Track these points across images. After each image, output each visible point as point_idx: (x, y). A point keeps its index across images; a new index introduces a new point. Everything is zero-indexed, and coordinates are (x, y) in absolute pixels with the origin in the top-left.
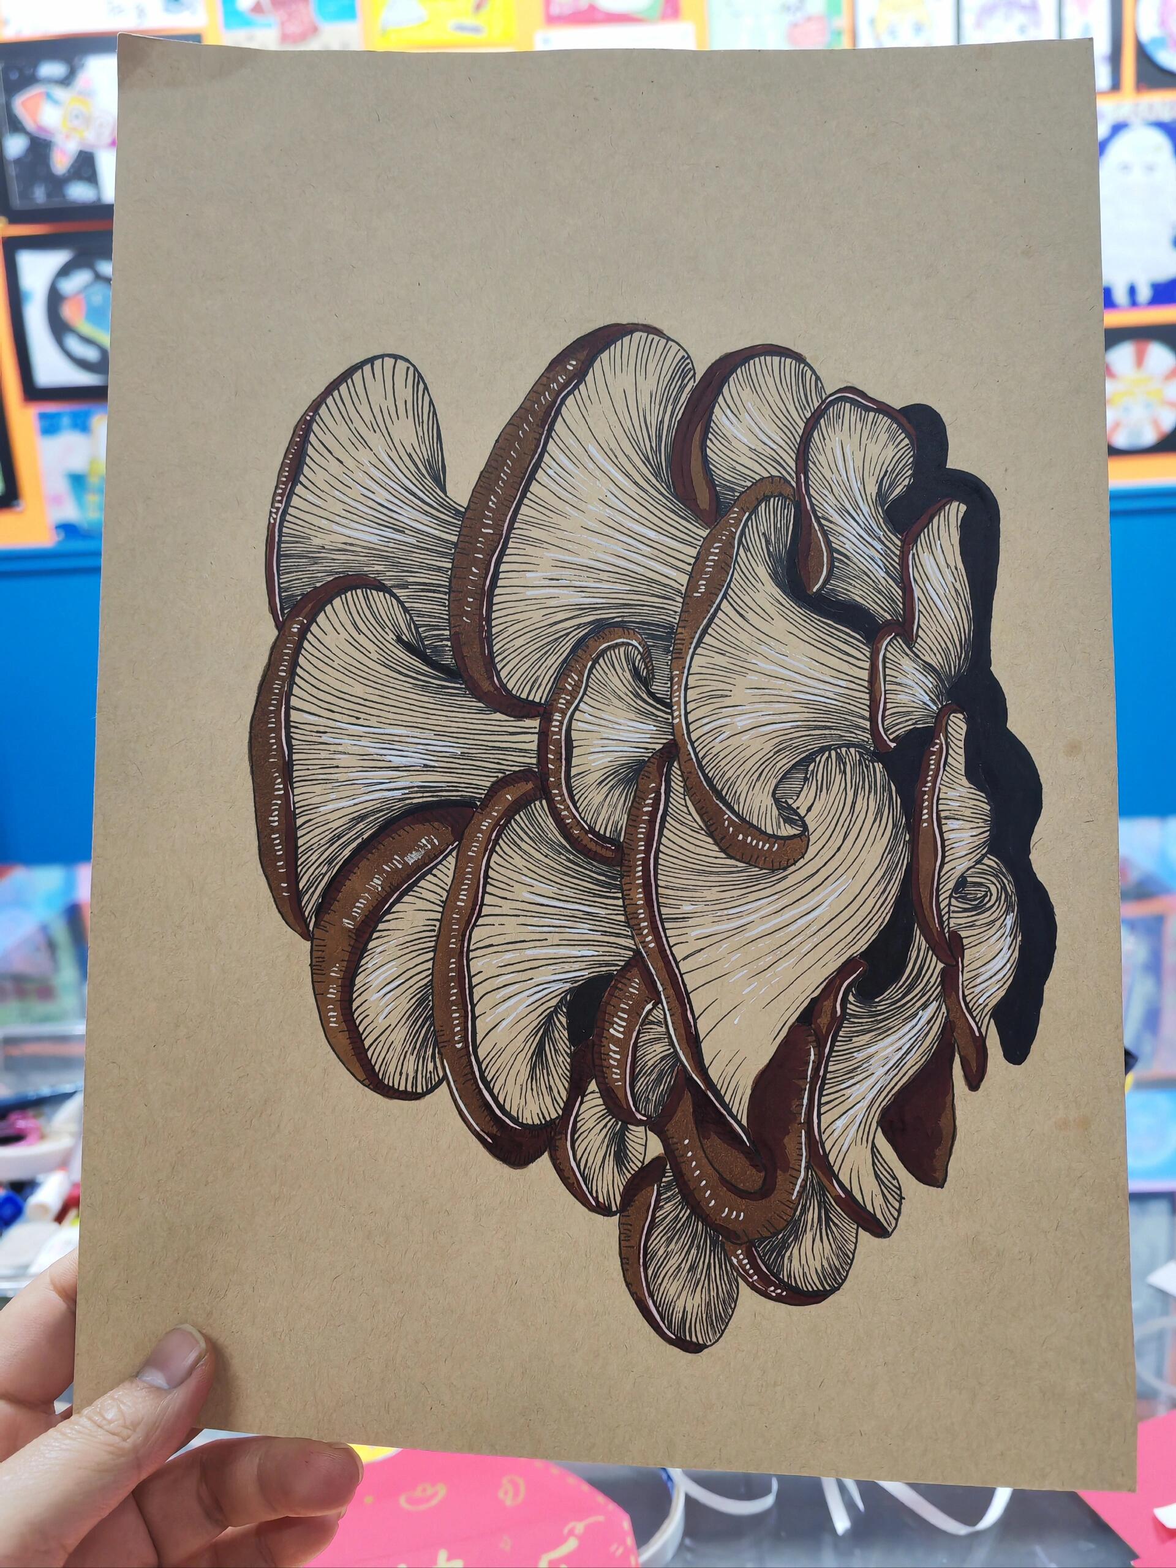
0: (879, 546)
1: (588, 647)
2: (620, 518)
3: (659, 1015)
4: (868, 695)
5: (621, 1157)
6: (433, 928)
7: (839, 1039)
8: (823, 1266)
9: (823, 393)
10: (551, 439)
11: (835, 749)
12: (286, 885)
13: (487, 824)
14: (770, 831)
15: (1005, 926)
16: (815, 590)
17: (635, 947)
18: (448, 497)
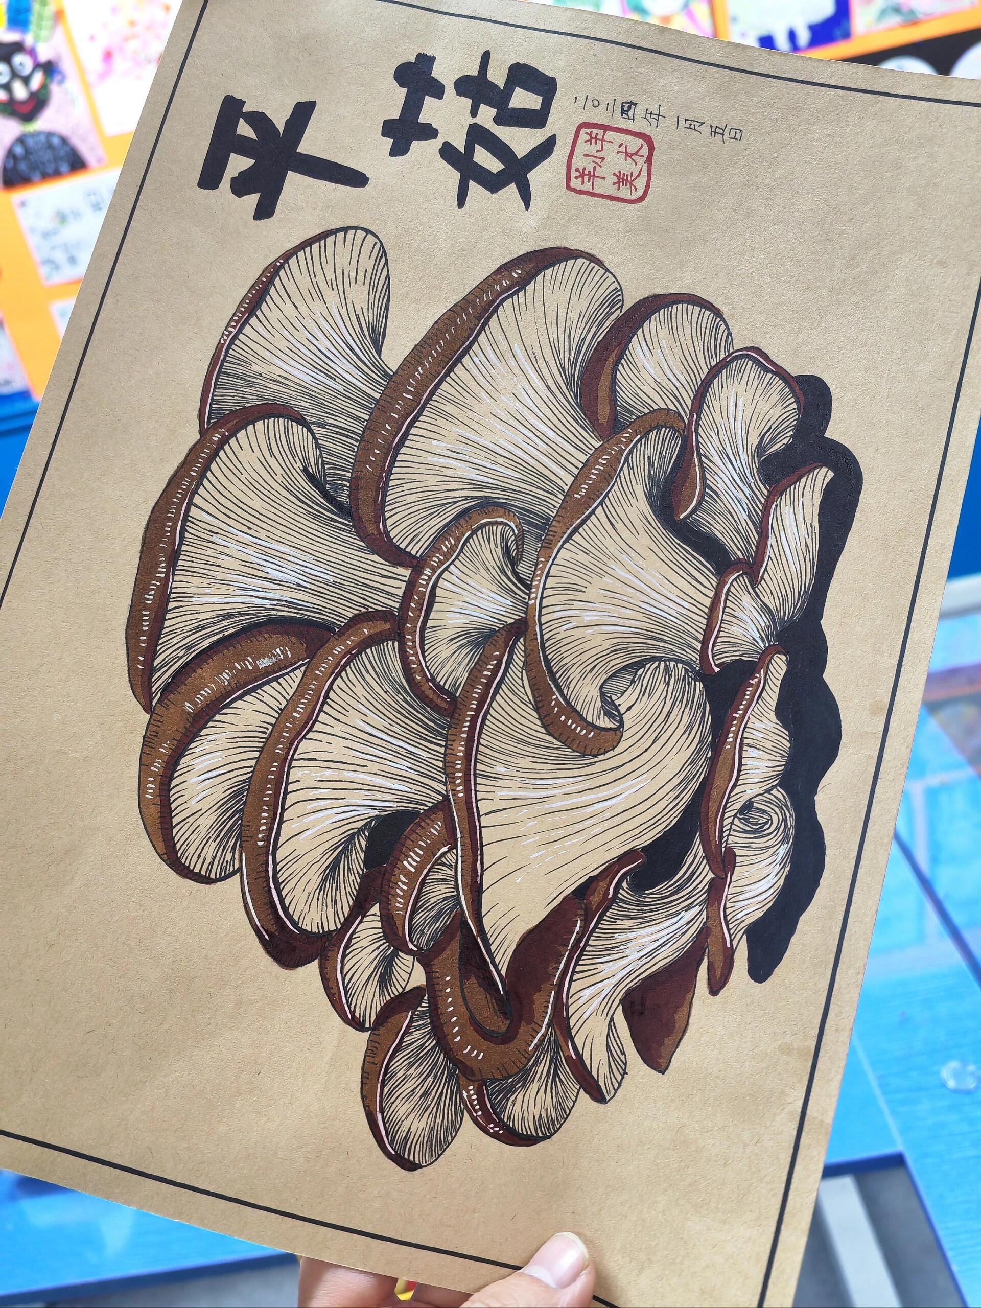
0: (748, 491)
1: (470, 518)
2: (526, 413)
3: (452, 859)
4: (706, 620)
5: (385, 980)
6: (265, 730)
7: (605, 918)
8: (541, 1115)
9: (731, 348)
10: (483, 332)
11: (665, 661)
12: (143, 658)
13: (340, 650)
14: (590, 720)
15: (778, 854)
16: (681, 517)
17: (445, 793)
18: (381, 359)
